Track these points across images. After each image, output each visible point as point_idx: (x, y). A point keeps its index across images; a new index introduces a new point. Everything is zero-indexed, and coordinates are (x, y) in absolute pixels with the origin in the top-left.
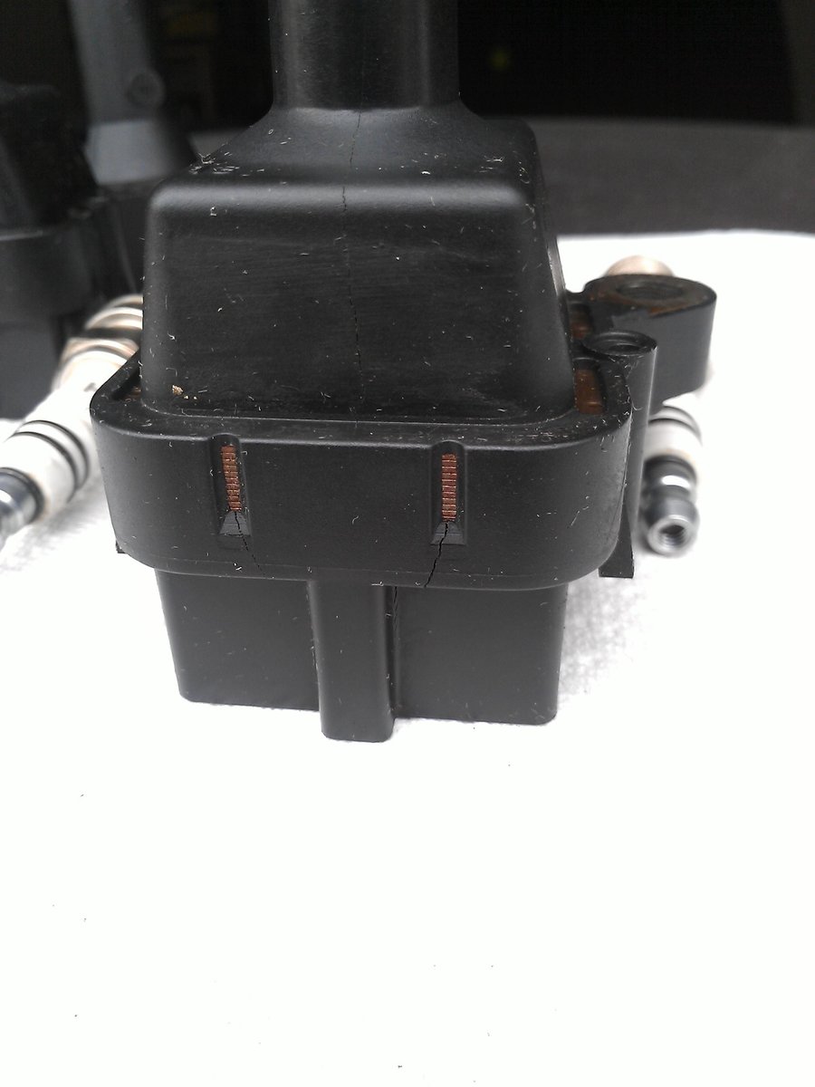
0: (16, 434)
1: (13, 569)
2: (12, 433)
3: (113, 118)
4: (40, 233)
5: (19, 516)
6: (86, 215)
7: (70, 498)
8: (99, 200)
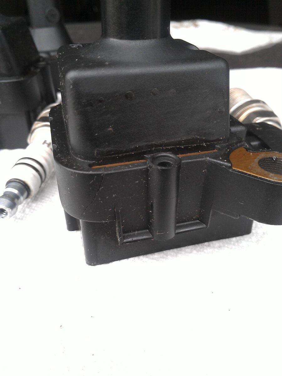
0: (16, 164)
1: (19, 219)
2: (15, 164)
3: (40, 26)
4: (22, 79)
5: (22, 198)
6: (39, 70)
7: (40, 187)
8: (42, 64)
